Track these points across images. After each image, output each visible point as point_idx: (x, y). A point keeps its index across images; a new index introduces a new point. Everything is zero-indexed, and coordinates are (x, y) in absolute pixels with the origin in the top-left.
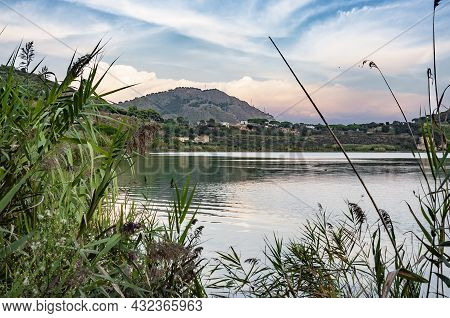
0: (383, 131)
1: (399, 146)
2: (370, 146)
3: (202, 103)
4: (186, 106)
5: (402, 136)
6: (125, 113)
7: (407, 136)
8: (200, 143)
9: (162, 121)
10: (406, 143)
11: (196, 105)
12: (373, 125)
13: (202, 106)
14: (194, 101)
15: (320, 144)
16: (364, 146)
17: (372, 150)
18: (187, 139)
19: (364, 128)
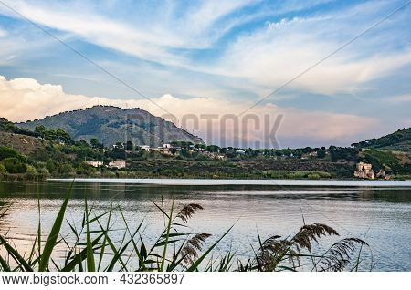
0: (319, 156)
1: (335, 174)
2: (302, 173)
3: (123, 123)
4: (104, 127)
5: (339, 162)
6: (30, 134)
7: (344, 162)
8: (115, 169)
9: (73, 143)
10: (342, 170)
11: (116, 125)
12: (308, 150)
13: (122, 126)
14: (114, 121)
15: (250, 170)
16: (298, 173)
17: (305, 177)
18: (100, 163)
19: (299, 152)
